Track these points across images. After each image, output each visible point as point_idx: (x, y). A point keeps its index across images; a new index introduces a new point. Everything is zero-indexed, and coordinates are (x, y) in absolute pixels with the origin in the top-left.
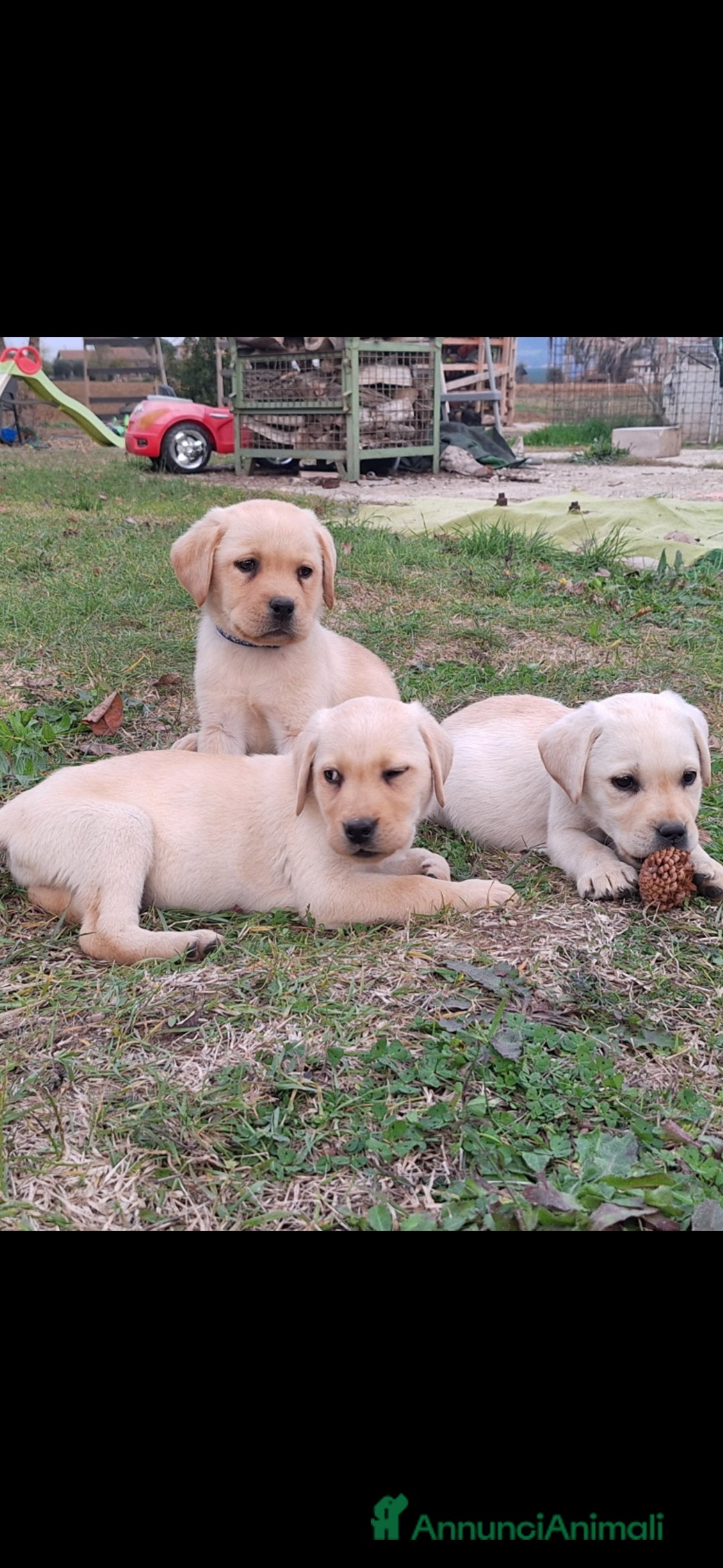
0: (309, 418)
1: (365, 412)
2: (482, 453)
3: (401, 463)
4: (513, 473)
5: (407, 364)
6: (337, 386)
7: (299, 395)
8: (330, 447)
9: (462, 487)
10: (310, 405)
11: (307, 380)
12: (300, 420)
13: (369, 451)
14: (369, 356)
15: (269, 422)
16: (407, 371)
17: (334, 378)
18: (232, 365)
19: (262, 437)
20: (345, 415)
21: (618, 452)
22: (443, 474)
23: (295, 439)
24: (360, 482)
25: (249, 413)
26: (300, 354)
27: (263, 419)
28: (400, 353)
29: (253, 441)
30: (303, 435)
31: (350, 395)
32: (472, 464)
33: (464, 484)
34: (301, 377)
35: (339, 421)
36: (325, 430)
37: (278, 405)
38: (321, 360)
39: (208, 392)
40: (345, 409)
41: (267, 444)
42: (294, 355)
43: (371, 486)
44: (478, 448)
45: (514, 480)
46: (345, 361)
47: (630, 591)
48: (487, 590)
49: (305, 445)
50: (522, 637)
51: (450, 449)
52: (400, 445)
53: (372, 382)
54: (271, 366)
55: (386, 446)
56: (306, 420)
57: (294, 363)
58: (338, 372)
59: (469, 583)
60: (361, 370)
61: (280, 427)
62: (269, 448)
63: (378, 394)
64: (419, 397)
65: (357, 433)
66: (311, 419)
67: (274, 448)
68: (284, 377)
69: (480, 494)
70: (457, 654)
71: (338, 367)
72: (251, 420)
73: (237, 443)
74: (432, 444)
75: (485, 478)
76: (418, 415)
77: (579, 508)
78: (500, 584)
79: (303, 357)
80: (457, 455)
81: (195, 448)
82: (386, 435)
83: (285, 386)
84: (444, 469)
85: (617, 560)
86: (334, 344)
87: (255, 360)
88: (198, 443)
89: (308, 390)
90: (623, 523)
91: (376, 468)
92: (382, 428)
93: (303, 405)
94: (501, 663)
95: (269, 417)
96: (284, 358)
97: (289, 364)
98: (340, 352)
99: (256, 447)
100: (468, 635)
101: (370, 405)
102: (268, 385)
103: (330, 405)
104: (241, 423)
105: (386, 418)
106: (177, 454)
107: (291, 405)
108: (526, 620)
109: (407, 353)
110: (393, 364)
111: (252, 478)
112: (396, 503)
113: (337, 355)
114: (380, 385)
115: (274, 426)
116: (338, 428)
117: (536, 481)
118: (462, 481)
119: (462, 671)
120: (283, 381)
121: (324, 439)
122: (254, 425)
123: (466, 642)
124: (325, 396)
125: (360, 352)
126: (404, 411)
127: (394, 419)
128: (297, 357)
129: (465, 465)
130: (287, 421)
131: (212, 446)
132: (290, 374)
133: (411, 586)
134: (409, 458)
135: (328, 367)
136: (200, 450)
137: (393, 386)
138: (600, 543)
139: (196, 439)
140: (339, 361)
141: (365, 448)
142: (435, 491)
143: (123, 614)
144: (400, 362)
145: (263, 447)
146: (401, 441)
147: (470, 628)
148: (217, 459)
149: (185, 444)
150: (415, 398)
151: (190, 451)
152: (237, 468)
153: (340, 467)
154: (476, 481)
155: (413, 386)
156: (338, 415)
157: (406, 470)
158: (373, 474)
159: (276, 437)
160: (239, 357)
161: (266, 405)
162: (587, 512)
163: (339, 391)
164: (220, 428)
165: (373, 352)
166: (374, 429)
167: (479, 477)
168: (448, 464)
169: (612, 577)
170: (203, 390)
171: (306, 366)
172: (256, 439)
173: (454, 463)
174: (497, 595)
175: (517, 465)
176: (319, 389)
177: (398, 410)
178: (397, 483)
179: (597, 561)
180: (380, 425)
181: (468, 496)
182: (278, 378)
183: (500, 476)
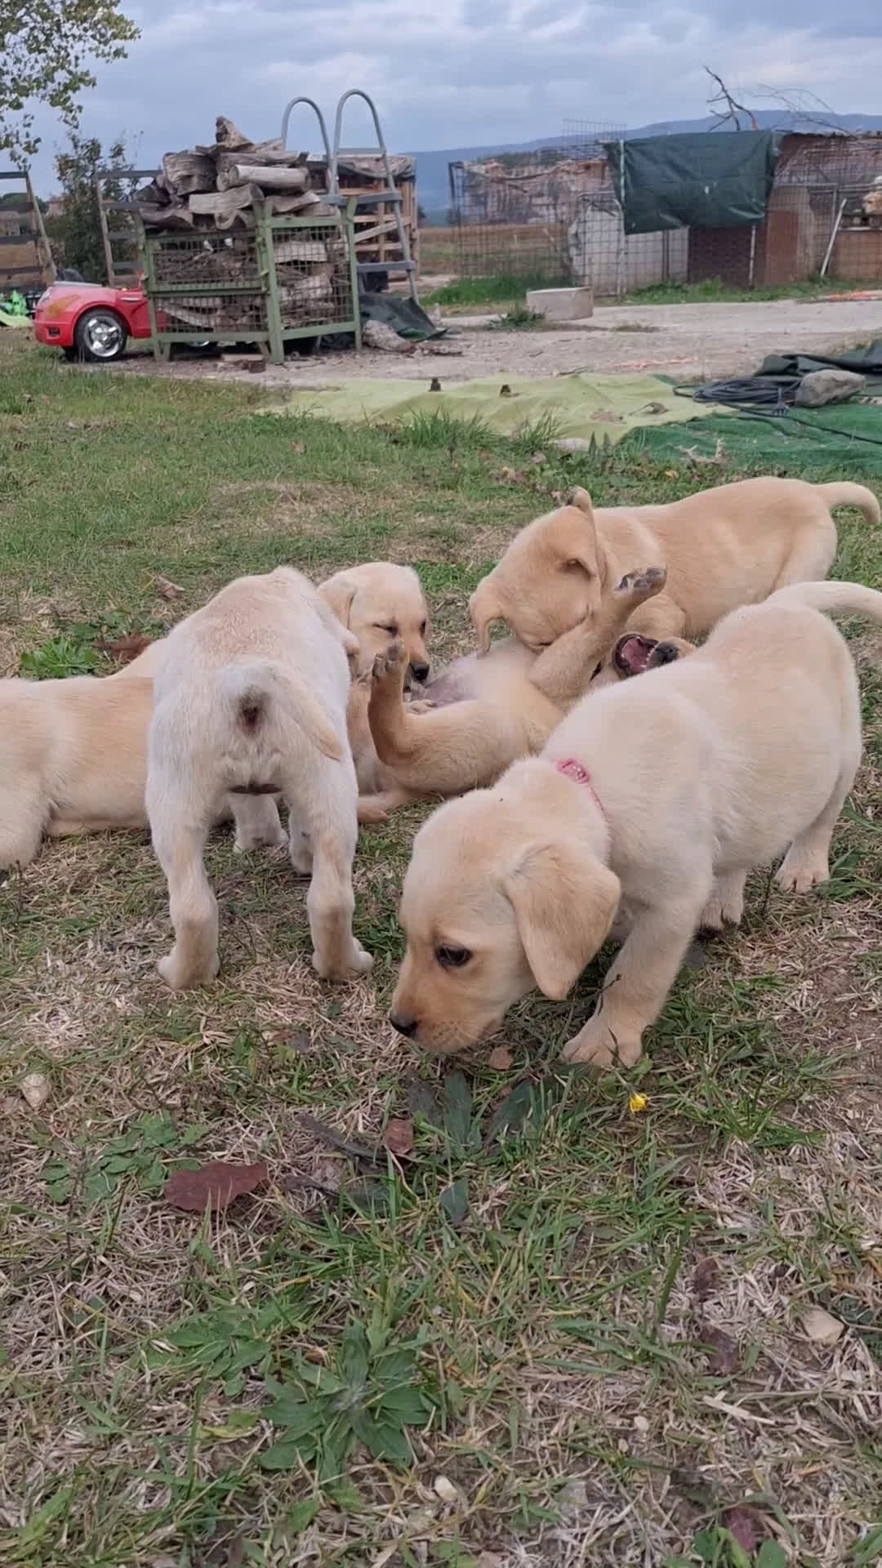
0: (227, 300)
1: (284, 291)
2: (402, 326)
3: (323, 339)
4: (436, 345)
5: (321, 238)
6: (253, 265)
7: (213, 277)
8: (251, 328)
9: (389, 365)
10: (227, 285)
11: (221, 260)
12: (218, 301)
13: (291, 331)
14: (283, 233)
15: (185, 304)
16: (321, 246)
17: (248, 257)
18: (141, 247)
19: (180, 321)
20: (264, 296)
21: (534, 317)
22: (366, 351)
23: (214, 321)
24: (286, 363)
25: (165, 296)
26: (212, 234)
27: (179, 302)
28: (313, 228)
29: (170, 325)
30: (222, 317)
31: (267, 275)
32: (395, 339)
33: (389, 361)
34: (215, 256)
35: (258, 302)
36: (244, 311)
37: (194, 287)
38: (234, 240)
39: (96, 257)
40: (264, 289)
41: (185, 328)
42: (205, 234)
43: (298, 368)
44: (397, 320)
45: (438, 354)
46: (259, 239)
47: (566, 476)
48: (439, 483)
49: (224, 327)
50: (480, 531)
51: (370, 323)
52: (321, 323)
53: (288, 259)
54: (182, 246)
55: (307, 324)
56: (224, 302)
57: (206, 243)
58: (252, 250)
59: (421, 477)
60: (275, 248)
61: (197, 310)
62: (187, 331)
63: (295, 272)
64: (336, 272)
65: (277, 312)
66: (229, 299)
67: (193, 332)
68: (196, 258)
69: (408, 372)
70: (427, 553)
71: (253, 245)
72: (166, 303)
73: (153, 327)
74: (352, 319)
75: (408, 352)
76: (336, 290)
77: (509, 391)
78: (449, 476)
79: (215, 237)
80: (378, 330)
81: (110, 334)
82: (307, 313)
83: (199, 267)
84: (366, 344)
85: (550, 442)
86: (246, 222)
87: (165, 241)
88: (112, 329)
89: (223, 271)
90: (551, 403)
91: (300, 348)
92: (301, 307)
93: (220, 286)
94: (467, 558)
95: (185, 300)
96: (196, 239)
97: (201, 244)
98: (253, 230)
99: (174, 330)
100: (433, 534)
101: (289, 283)
102: (181, 266)
103: (247, 285)
104: (156, 307)
105: (305, 296)
106: (92, 342)
107: (206, 286)
108: (481, 513)
109: (320, 228)
110: (308, 240)
111: (173, 363)
112: (328, 388)
113: (250, 234)
114: (296, 262)
115: (191, 309)
116: (257, 309)
117: (459, 354)
118: (386, 357)
119: (436, 569)
120: (197, 262)
121: (244, 320)
122: (170, 309)
123: (433, 541)
124: (241, 277)
125: (273, 230)
126: (321, 287)
127: (312, 296)
128: (208, 237)
129: (388, 340)
130: (204, 303)
131: (127, 331)
132: (203, 254)
133: (370, 486)
134: (331, 336)
135: (241, 246)
136: (115, 335)
137: (309, 262)
138: (534, 424)
139: (111, 326)
140: (253, 239)
141: (286, 328)
142: (362, 371)
143: (113, 534)
144: (314, 237)
145: (181, 331)
146: (323, 319)
147: (434, 527)
148: (133, 344)
149: (99, 330)
150: (331, 274)
151: (105, 339)
152: (157, 353)
153: (263, 348)
154: (401, 356)
155: (329, 261)
156: (256, 296)
157: (329, 348)
158: (297, 354)
159: (194, 320)
160: (147, 238)
161: (180, 287)
162: (517, 395)
163: (256, 270)
164: (134, 311)
165: (286, 229)
166: (294, 308)
167: (402, 352)
168: (370, 339)
169: (548, 461)
170: (90, 256)
171: (219, 246)
172: (173, 322)
173: (376, 337)
174: (449, 488)
175: (438, 336)
176: (234, 268)
177: (316, 286)
178: (323, 363)
179: (531, 445)
180: (299, 304)
181: (396, 376)
182: (191, 259)
183: (423, 350)
